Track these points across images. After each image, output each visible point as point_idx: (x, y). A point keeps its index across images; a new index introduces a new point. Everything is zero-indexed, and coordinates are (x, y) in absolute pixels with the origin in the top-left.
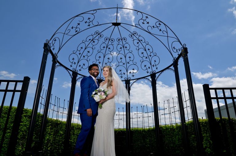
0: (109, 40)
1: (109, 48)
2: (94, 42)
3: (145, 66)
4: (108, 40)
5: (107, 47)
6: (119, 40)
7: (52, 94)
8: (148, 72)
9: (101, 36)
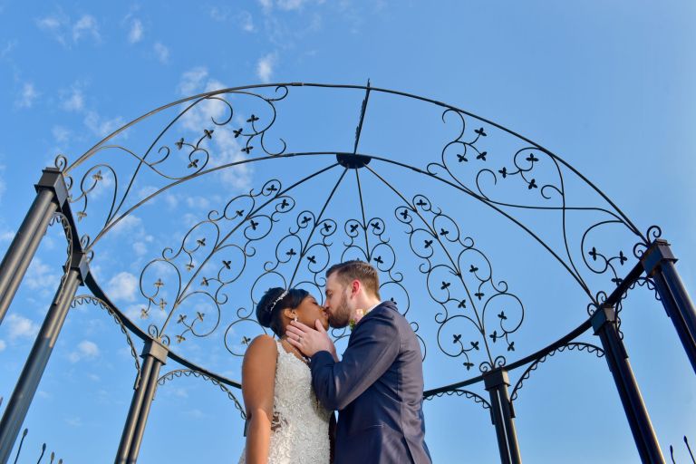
0: (316, 225)
1: (312, 259)
2: (254, 225)
3: (457, 338)
4: (311, 223)
5: (302, 255)
6: (354, 228)
7: (26, 431)
8: (469, 365)
9: (284, 204)
